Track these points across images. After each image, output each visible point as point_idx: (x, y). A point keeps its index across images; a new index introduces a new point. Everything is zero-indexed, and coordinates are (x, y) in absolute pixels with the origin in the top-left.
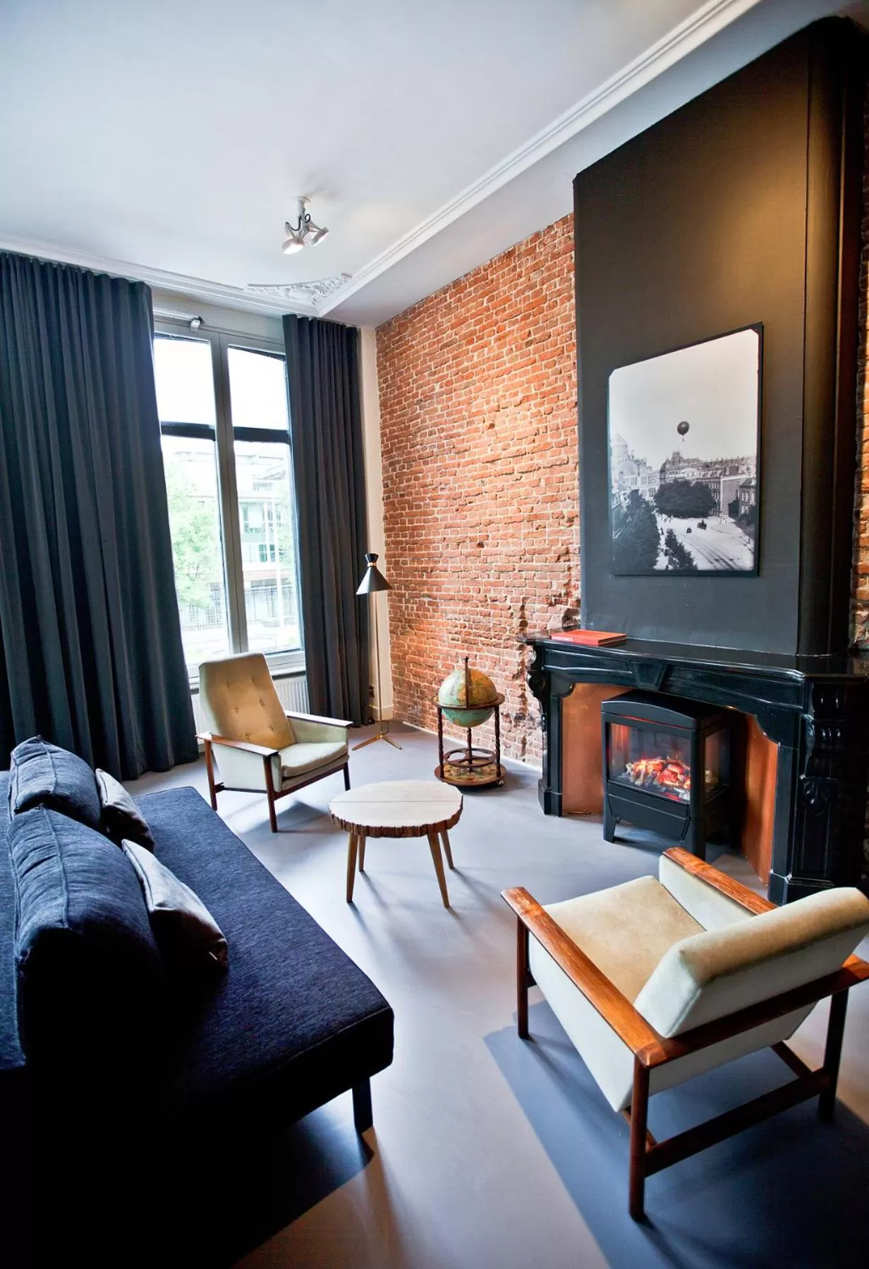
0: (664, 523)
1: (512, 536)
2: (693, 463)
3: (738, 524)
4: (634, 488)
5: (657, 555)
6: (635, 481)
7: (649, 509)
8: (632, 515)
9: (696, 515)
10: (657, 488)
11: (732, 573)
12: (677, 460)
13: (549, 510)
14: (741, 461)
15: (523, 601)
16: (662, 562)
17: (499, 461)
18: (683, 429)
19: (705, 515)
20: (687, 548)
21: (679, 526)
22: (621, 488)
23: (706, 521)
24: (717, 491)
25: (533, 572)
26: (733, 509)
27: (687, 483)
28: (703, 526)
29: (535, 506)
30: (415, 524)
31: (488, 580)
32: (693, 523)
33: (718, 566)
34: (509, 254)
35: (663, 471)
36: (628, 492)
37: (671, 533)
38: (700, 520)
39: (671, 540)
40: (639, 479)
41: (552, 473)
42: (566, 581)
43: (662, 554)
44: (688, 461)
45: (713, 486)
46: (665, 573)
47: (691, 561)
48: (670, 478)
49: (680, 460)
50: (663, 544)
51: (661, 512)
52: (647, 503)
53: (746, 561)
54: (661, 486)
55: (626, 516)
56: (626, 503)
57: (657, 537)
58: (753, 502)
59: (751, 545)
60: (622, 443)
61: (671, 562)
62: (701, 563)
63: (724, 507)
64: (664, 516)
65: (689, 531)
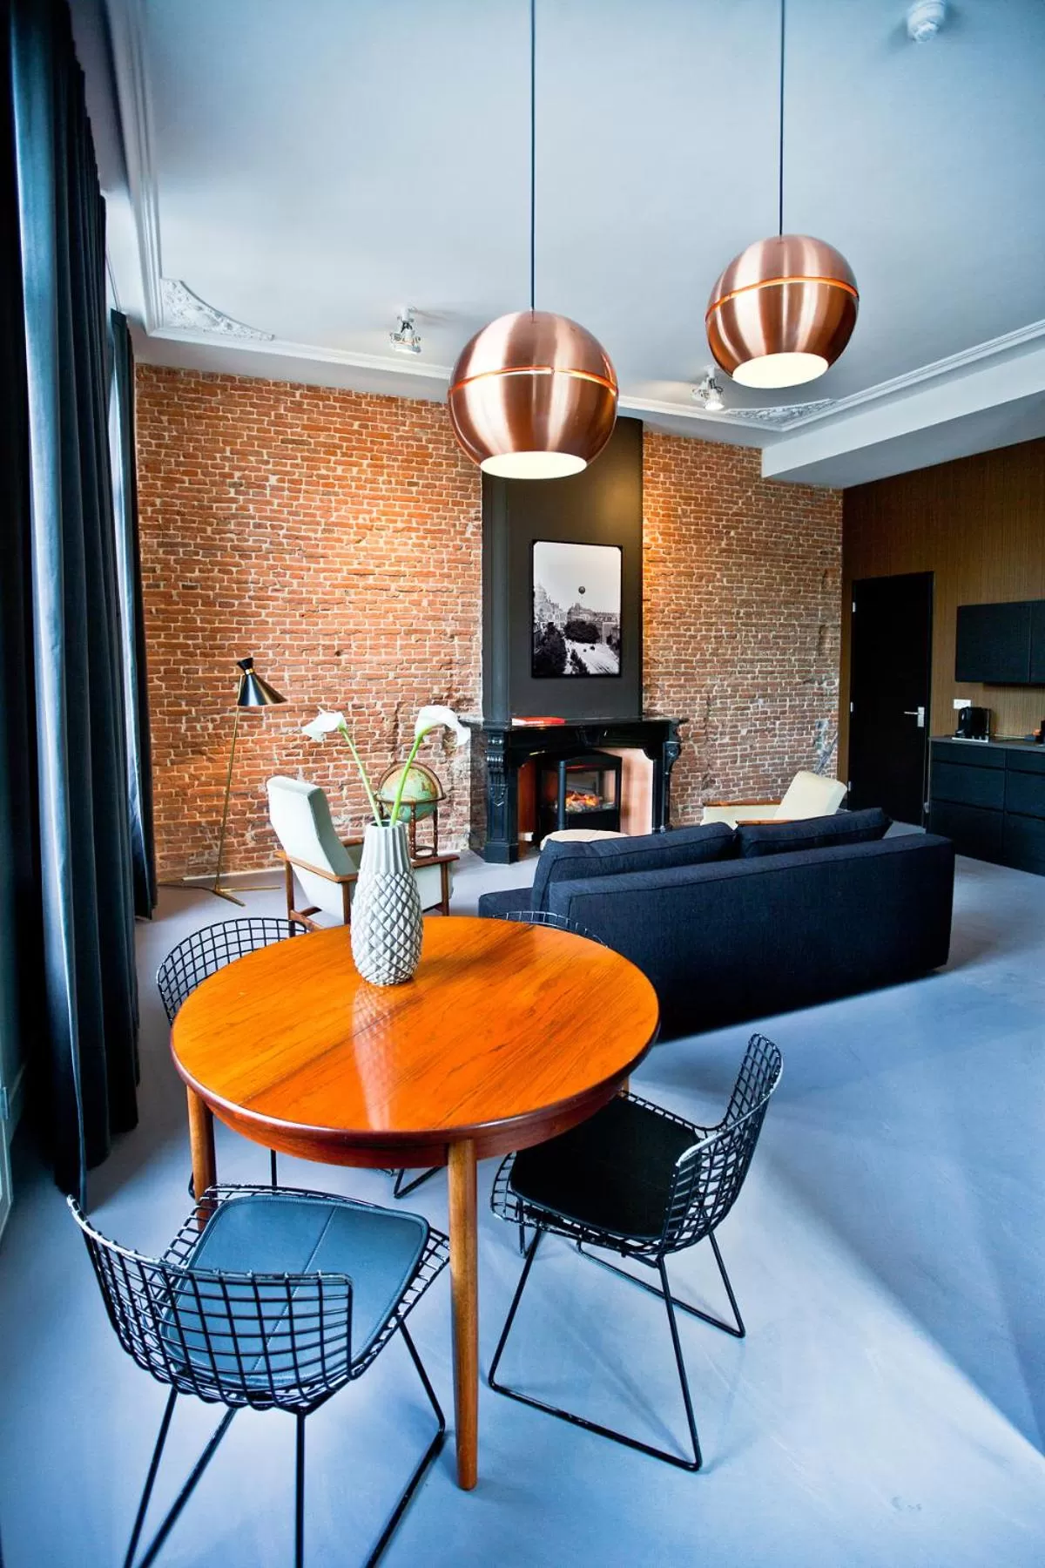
0: (570, 645)
1: (386, 646)
2: (586, 611)
3: (611, 649)
4: (550, 621)
5: (565, 665)
6: (551, 617)
7: (560, 635)
8: (549, 639)
9: (589, 642)
10: (566, 623)
11: (608, 676)
12: (578, 608)
13: (430, 626)
14: (613, 615)
15: (398, 705)
16: (569, 669)
17: (371, 577)
18: (582, 591)
19: (594, 642)
20: (584, 661)
21: (579, 647)
22: (540, 619)
23: (594, 646)
24: (601, 629)
25: (413, 679)
26: (609, 640)
27: (583, 623)
28: (593, 648)
29: (414, 621)
30: (217, 625)
31: (350, 688)
32: (587, 646)
33: (602, 672)
34: (391, 400)
35: (569, 613)
36: (546, 623)
37: (574, 651)
38: (591, 645)
39: (574, 656)
40: (554, 616)
41: (435, 596)
42: (449, 686)
43: (568, 664)
44: (585, 610)
45: (598, 626)
46: (571, 676)
47: (586, 669)
48: (574, 618)
49: (580, 608)
50: (569, 659)
51: (568, 638)
52: (559, 632)
53: (615, 669)
54: (568, 622)
55: (544, 638)
56: (544, 630)
57: (565, 653)
58: (618, 637)
59: (618, 661)
60: (542, 590)
61: (574, 669)
62: (592, 670)
63: (604, 639)
64: (570, 641)
65: (585, 651)
